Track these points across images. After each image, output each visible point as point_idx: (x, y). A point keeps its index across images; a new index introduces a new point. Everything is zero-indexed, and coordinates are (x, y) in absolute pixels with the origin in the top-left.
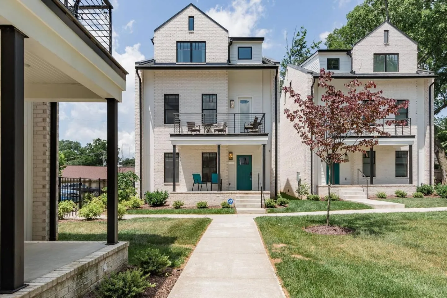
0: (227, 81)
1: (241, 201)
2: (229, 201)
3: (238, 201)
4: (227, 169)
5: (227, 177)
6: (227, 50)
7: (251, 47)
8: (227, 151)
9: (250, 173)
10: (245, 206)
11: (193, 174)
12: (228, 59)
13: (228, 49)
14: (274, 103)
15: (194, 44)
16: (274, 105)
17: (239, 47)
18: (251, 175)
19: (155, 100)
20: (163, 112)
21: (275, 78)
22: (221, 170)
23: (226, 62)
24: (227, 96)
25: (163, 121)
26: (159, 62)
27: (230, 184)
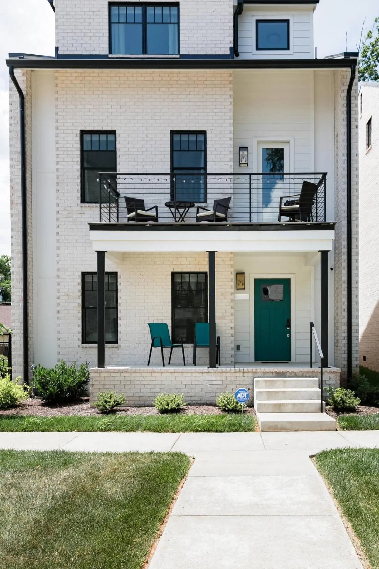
0: (231, 100)
1: (270, 395)
2: (239, 396)
3: (260, 393)
4: (233, 311)
5: (232, 331)
6: (232, 24)
7: (287, 21)
8: (232, 270)
9: (286, 321)
10: (278, 408)
11: (149, 324)
12: (232, 45)
13: (232, 21)
14: (345, 151)
15: (150, 10)
16: (345, 158)
17: (258, 21)
18: (289, 326)
19: (58, 146)
20: (79, 174)
21: (346, 91)
22: (217, 314)
23: (228, 53)
24: (231, 135)
25: (79, 195)
26: (66, 53)
27: (238, 348)
